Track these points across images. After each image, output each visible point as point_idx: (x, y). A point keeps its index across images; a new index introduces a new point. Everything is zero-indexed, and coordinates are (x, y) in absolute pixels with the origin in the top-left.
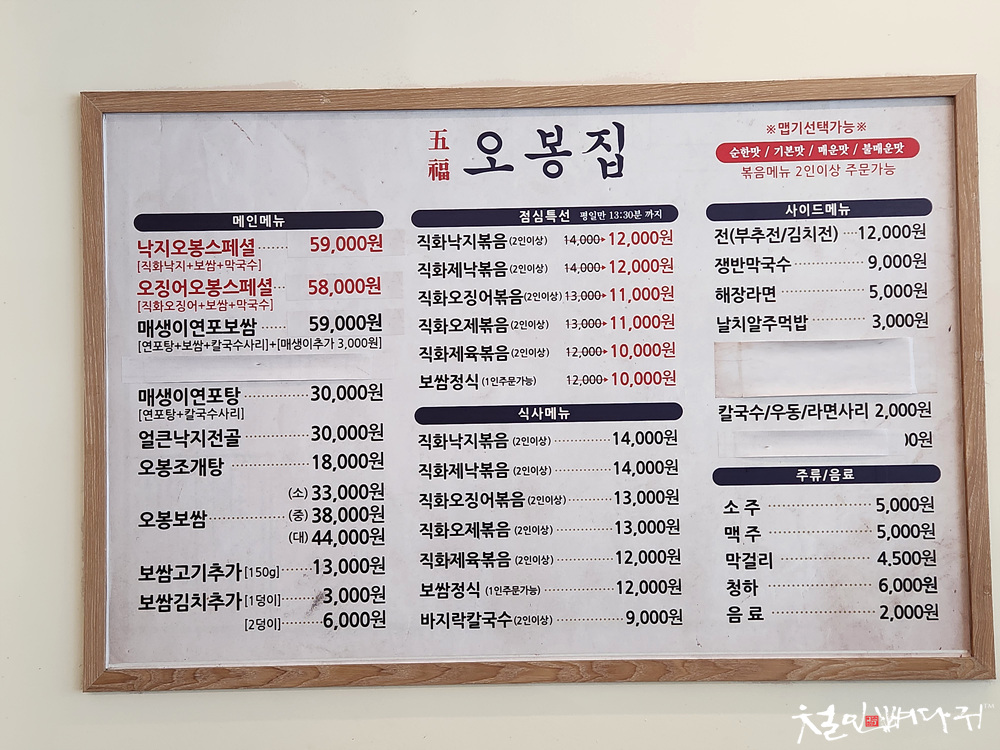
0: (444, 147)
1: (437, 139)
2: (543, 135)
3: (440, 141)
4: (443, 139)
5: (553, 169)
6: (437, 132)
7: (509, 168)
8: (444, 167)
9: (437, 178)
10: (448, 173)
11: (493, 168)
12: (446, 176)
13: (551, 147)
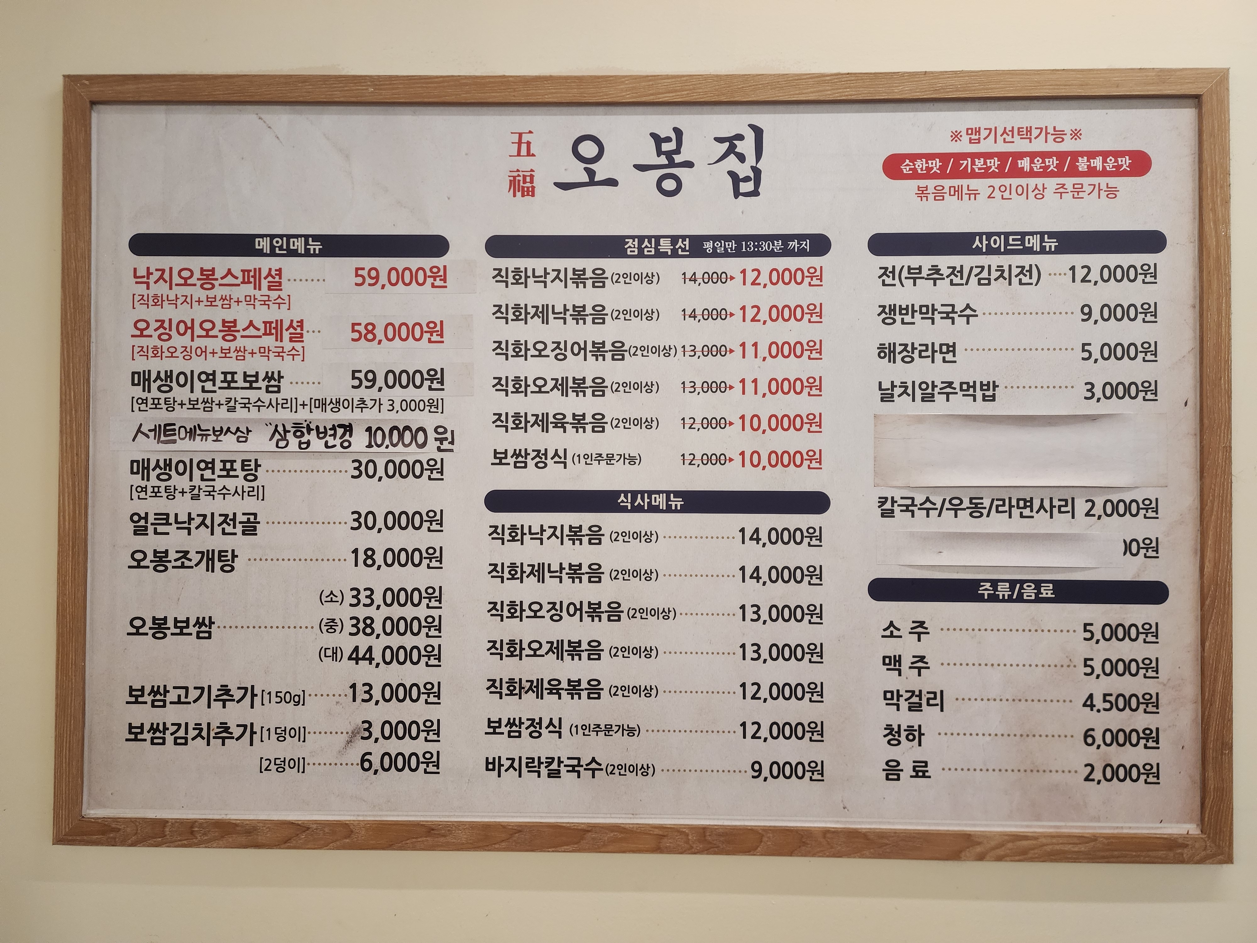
0: (529, 154)
1: (520, 143)
2: (658, 140)
3: (524, 147)
4: (529, 143)
5: (669, 185)
6: (520, 135)
7: (612, 182)
8: (528, 179)
9: (519, 194)
10: (533, 188)
11: (592, 182)
12: (530, 192)
13: (669, 155)
